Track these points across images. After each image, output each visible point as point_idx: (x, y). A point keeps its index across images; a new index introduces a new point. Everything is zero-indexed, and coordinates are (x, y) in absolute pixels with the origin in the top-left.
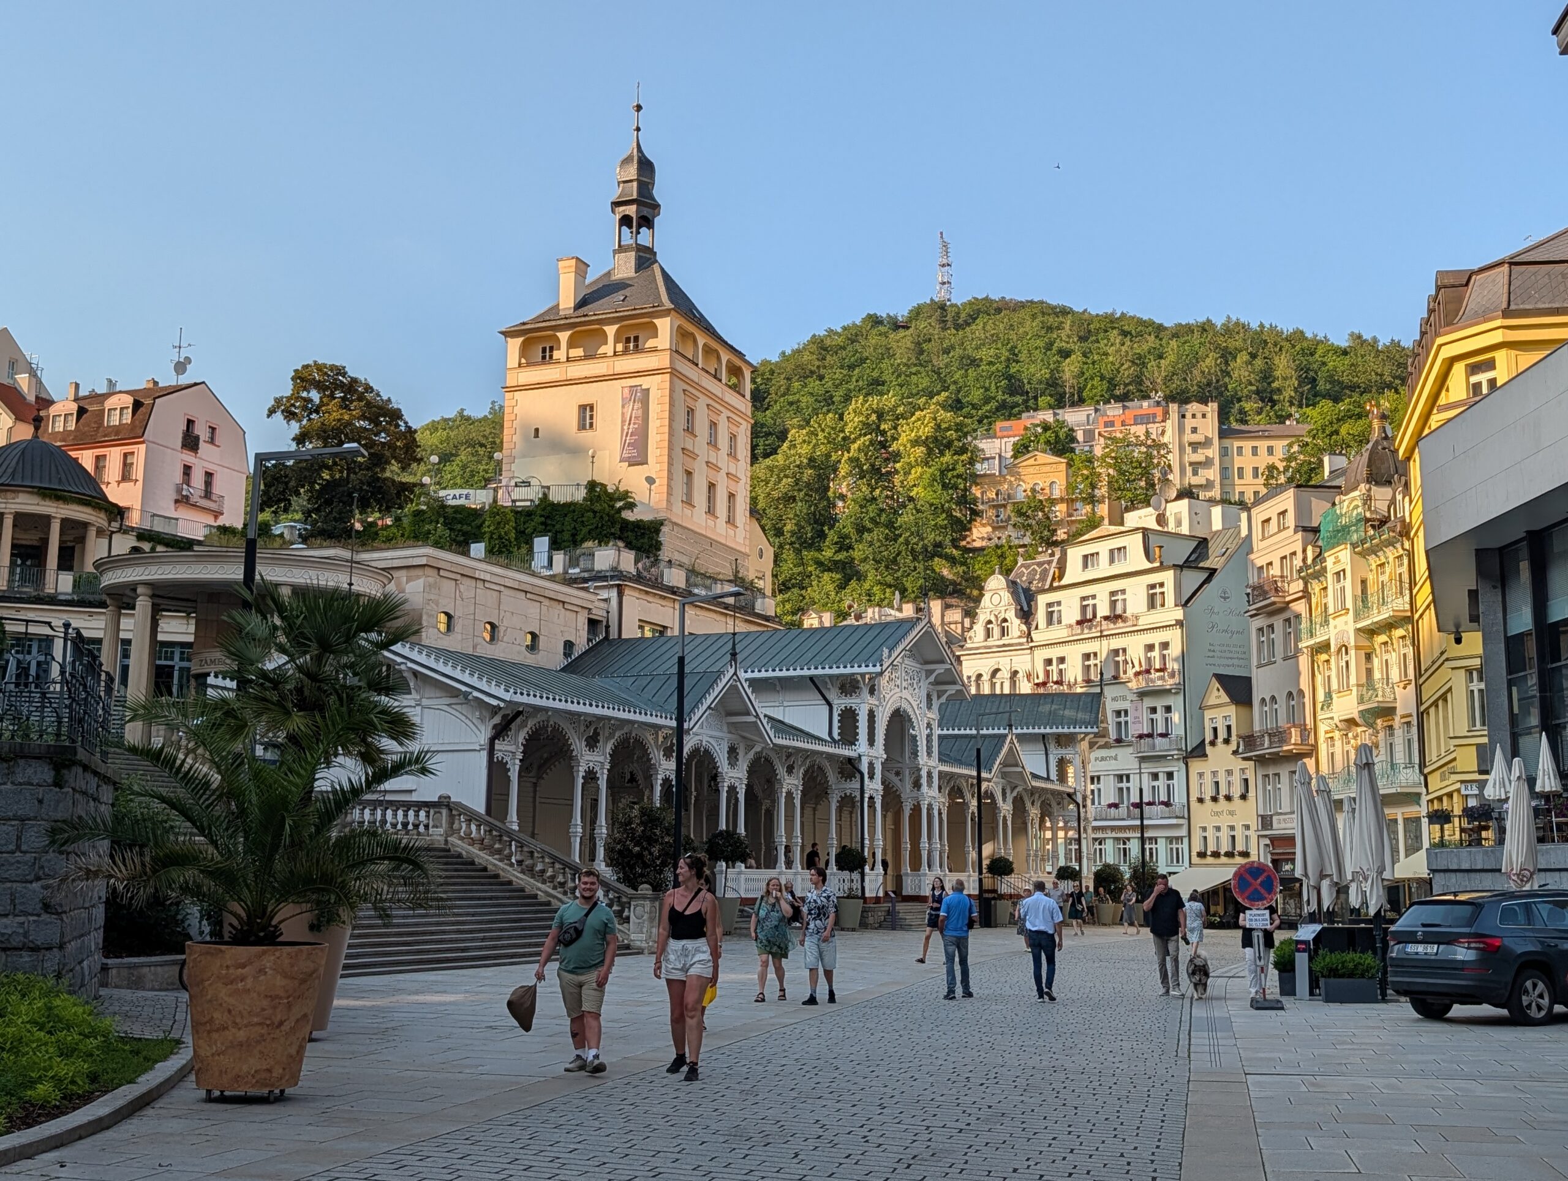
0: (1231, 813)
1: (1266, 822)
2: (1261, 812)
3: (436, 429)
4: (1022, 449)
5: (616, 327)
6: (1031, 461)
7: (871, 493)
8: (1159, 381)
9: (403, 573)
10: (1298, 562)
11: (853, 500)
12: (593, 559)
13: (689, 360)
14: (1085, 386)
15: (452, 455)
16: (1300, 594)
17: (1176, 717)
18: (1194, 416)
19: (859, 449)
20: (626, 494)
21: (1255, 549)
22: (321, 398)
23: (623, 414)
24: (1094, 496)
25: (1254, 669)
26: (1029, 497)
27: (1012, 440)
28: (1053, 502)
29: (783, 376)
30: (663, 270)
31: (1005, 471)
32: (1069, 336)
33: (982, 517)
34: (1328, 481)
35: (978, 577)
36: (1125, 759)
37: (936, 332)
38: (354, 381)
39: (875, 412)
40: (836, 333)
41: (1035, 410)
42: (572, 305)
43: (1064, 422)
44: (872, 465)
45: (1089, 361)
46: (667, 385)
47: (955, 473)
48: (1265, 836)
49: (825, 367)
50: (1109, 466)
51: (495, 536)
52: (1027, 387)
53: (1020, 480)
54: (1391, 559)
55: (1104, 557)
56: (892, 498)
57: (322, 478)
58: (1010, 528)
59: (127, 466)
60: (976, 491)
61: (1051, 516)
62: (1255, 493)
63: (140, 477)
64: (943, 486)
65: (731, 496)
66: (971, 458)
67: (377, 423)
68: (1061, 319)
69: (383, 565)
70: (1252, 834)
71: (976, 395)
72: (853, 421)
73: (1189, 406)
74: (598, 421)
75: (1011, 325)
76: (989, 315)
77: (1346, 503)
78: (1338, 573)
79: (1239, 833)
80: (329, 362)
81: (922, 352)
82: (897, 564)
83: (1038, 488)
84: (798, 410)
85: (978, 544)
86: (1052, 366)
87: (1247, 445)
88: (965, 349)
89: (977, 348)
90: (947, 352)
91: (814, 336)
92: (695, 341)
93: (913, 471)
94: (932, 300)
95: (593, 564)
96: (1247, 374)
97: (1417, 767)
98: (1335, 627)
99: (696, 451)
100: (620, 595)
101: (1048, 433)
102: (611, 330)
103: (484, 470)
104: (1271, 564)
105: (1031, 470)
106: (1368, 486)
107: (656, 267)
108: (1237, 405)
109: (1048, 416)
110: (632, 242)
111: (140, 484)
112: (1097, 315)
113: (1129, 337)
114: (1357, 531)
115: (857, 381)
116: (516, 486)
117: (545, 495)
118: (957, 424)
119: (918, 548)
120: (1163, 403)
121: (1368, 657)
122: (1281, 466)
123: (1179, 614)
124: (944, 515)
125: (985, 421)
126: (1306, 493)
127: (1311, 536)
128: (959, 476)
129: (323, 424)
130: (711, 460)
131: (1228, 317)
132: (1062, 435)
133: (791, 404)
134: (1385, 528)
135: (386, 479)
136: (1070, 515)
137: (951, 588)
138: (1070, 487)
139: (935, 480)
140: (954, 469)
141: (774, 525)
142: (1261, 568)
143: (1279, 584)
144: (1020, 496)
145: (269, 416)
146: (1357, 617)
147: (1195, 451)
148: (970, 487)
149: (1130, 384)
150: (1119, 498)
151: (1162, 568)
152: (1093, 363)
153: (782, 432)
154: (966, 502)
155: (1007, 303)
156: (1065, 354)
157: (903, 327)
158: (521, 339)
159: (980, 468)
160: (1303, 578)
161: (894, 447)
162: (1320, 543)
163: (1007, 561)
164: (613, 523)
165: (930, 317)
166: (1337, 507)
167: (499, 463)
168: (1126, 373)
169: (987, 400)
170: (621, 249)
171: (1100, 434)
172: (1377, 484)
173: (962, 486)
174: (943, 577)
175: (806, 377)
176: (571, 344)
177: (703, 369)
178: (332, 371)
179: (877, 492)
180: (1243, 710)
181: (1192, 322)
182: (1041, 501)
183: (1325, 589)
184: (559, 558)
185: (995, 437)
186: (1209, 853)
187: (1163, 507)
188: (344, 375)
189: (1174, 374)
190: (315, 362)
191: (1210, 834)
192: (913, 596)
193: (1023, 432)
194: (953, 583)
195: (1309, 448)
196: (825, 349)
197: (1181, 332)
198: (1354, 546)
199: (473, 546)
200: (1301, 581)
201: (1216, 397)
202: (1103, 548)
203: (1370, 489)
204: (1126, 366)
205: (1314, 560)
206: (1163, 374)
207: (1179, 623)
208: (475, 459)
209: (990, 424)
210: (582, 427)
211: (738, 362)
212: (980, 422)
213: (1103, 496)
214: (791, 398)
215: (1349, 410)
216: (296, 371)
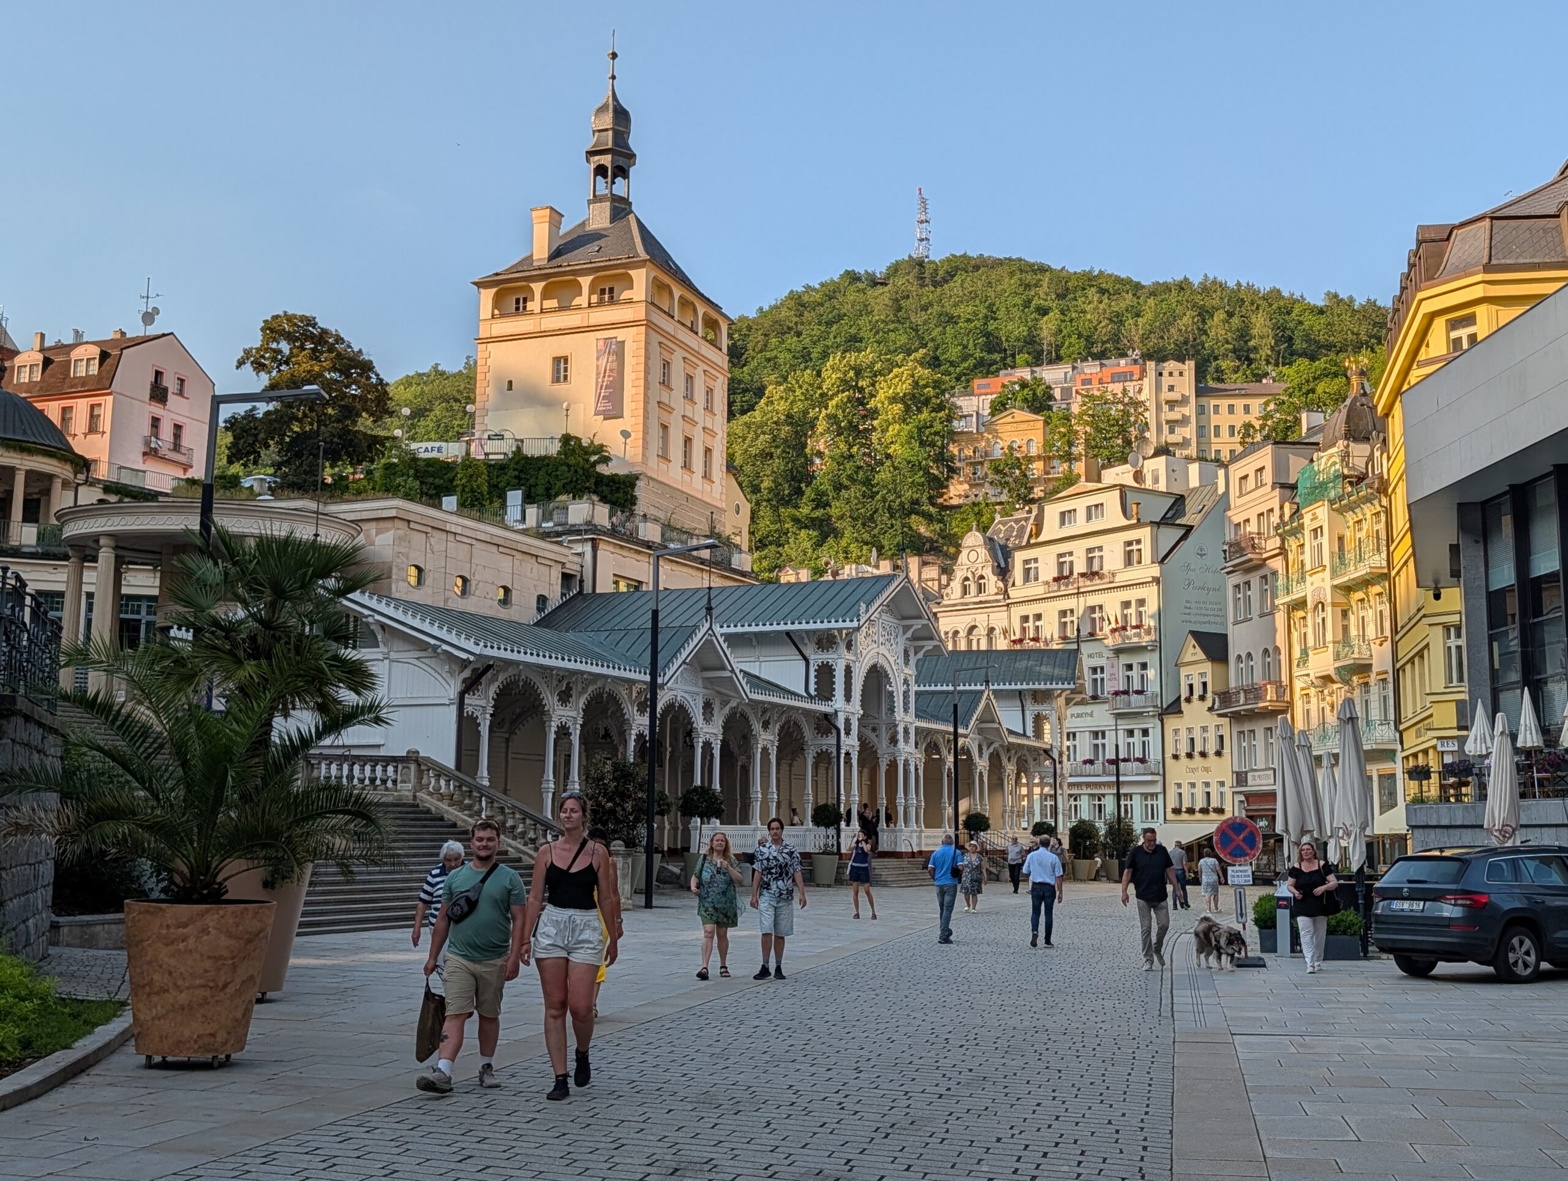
0: (1207, 770)
1: (1241, 778)
2: (1236, 769)
3: (411, 384)
4: (999, 407)
5: (591, 278)
6: (1009, 419)
7: (849, 450)
8: (1136, 339)
9: (373, 525)
10: (1275, 519)
11: (831, 457)
12: (567, 514)
13: (665, 312)
14: (1063, 344)
15: (427, 410)
16: (1277, 551)
17: (1151, 673)
18: (1171, 374)
19: (837, 406)
20: (600, 448)
21: (1232, 506)
22: (291, 349)
23: (598, 366)
24: (1070, 454)
25: (1230, 626)
26: (1005, 453)
27: (990, 397)
28: (1030, 459)
29: (760, 332)
30: (638, 221)
31: (982, 429)
32: (1047, 294)
33: (959, 474)
34: (1305, 438)
35: (955, 534)
36: (1101, 716)
37: (914, 289)
38: (324, 332)
39: (852, 368)
40: (814, 290)
41: (1013, 367)
42: (547, 256)
43: (1041, 379)
44: (850, 422)
45: (1067, 319)
46: (643, 337)
47: (933, 430)
48: (1240, 793)
49: (802, 324)
50: (1087, 423)
51: (467, 490)
52: (1005, 345)
53: (997, 437)
54: (1368, 516)
55: (1081, 515)
56: (869, 455)
57: (291, 430)
58: (987, 485)
59: (93, 418)
60: (954, 449)
61: (1029, 473)
62: (1231, 451)
63: (108, 429)
64: (921, 443)
65: (708, 451)
66: (948, 416)
67: (348, 376)
68: (1039, 276)
69: (352, 517)
70: (1227, 791)
71: (954, 353)
72: (830, 378)
73: (1166, 364)
74: (573, 372)
75: (990, 283)
76: (967, 272)
77: (1323, 460)
78: (1315, 530)
79: (1214, 790)
80: (299, 313)
81: (899, 309)
82: (874, 522)
83: (1015, 446)
84: (776, 367)
85: (955, 502)
86: (1030, 324)
87: (1224, 403)
88: (943, 306)
89: (956, 305)
90: (924, 308)
91: (792, 292)
92: (671, 293)
93: (890, 429)
94: (910, 256)
95: (567, 518)
96: (1224, 332)
97: (1392, 723)
98: (1312, 584)
99: (672, 405)
100: (595, 549)
101: (1026, 391)
102: (585, 281)
103: (459, 425)
104: (1248, 520)
105: (1008, 427)
106: (1346, 443)
107: (631, 217)
108: (1214, 364)
109: (1025, 374)
110: (607, 192)
111: (107, 436)
112: (1075, 273)
113: (1107, 295)
114: (1334, 487)
115: (835, 338)
116: (489, 439)
117: (519, 448)
118: (935, 381)
119: (895, 506)
120: (1140, 361)
121: (1345, 614)
122: (1257, 424)
123: (1155, 571)
124: (921, 473)
125: (963, 378)
126: (1283, 450)
127: (1288, 492)
128: (936, 433)
129: (292, 375)
130: (687, 414)
131: (1206, 275)
132: (1039, 391)
133: (769, 360)
134: (1363, 484)
135: (357, 432)
136: (1047, 473)
137: (928, 546)
138: (1048, 444)
139: (912, 437)
140: (931, 426)
141: (751, 482)
142: (1239, 524)
143: (1256, 541)
144: (998, 454)
145: (238, 367)
146: (1334, 574)
147: (1171, 409)
148: (948, 444)
149: (1107, 342)
150: (1096, 456)
151: (1139, 524)
152: (1071, 321)
153: (759, 389)
154: (943, 460)
155: (985, 261)
156: (1043, 312)
157: (881, 284)
158: (494, 290)
159: (958, 425)
160: (1280, 535)
161: (872, 404)
162: (1297, 500)
163: (984, 519)
164: (588, 478)
165: (908, 274)
166: (1315, 464)
167: (472, 415)
168: (1104, 331)
169: (965, 358)
170: (596, 199)
171: (1077, 392)
172: (1355, 440)
173: (939, 443)
174: (920, 535)
175: (783, 334)
176: (545, 295)
177: (679, 322)
178: (302, 321)
179: (855, 449)
180: (1219, 667)
181: (1169, 280)
182: (1018, 459)
183: (1302, 545)
184: (532, 512)
185: (972, 394)
186: (1184, 809)
187: (1140, 464)
188: (314, 326)
189: (1151, 332)
190: (285, 312)
191: (1185, 790)
192: (890, 553)
193: (1000, 390)
194: (931, 541)
195: (1285, 407)
196: (803, 306)
197: (1160, 290)
198: (1332, 502)
199: (444, 499)
200: (1278, 538)
201: (1193, 356)
202: (1080, 505)
203: (1348, 446)
204: (1103, 324)
205: (1291, 516)
206: (1141, 332)
207: (1156, 580)
208: (450, 414)
209: (968, 381)
210: (556, 380)
211: (714, 315)
212: (958, 379)
213: (1080, 454)
214: (768, 355)
215: (1325, 369)
216: (265, 322)
